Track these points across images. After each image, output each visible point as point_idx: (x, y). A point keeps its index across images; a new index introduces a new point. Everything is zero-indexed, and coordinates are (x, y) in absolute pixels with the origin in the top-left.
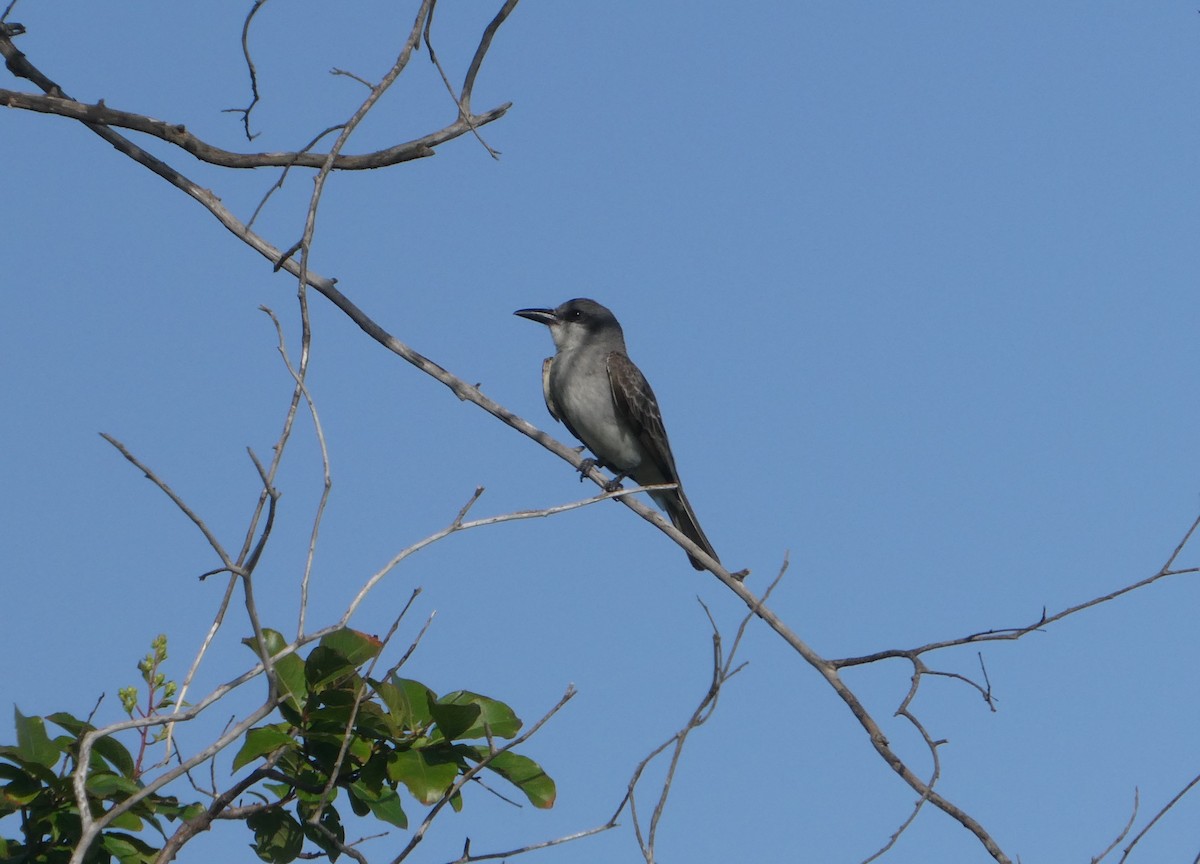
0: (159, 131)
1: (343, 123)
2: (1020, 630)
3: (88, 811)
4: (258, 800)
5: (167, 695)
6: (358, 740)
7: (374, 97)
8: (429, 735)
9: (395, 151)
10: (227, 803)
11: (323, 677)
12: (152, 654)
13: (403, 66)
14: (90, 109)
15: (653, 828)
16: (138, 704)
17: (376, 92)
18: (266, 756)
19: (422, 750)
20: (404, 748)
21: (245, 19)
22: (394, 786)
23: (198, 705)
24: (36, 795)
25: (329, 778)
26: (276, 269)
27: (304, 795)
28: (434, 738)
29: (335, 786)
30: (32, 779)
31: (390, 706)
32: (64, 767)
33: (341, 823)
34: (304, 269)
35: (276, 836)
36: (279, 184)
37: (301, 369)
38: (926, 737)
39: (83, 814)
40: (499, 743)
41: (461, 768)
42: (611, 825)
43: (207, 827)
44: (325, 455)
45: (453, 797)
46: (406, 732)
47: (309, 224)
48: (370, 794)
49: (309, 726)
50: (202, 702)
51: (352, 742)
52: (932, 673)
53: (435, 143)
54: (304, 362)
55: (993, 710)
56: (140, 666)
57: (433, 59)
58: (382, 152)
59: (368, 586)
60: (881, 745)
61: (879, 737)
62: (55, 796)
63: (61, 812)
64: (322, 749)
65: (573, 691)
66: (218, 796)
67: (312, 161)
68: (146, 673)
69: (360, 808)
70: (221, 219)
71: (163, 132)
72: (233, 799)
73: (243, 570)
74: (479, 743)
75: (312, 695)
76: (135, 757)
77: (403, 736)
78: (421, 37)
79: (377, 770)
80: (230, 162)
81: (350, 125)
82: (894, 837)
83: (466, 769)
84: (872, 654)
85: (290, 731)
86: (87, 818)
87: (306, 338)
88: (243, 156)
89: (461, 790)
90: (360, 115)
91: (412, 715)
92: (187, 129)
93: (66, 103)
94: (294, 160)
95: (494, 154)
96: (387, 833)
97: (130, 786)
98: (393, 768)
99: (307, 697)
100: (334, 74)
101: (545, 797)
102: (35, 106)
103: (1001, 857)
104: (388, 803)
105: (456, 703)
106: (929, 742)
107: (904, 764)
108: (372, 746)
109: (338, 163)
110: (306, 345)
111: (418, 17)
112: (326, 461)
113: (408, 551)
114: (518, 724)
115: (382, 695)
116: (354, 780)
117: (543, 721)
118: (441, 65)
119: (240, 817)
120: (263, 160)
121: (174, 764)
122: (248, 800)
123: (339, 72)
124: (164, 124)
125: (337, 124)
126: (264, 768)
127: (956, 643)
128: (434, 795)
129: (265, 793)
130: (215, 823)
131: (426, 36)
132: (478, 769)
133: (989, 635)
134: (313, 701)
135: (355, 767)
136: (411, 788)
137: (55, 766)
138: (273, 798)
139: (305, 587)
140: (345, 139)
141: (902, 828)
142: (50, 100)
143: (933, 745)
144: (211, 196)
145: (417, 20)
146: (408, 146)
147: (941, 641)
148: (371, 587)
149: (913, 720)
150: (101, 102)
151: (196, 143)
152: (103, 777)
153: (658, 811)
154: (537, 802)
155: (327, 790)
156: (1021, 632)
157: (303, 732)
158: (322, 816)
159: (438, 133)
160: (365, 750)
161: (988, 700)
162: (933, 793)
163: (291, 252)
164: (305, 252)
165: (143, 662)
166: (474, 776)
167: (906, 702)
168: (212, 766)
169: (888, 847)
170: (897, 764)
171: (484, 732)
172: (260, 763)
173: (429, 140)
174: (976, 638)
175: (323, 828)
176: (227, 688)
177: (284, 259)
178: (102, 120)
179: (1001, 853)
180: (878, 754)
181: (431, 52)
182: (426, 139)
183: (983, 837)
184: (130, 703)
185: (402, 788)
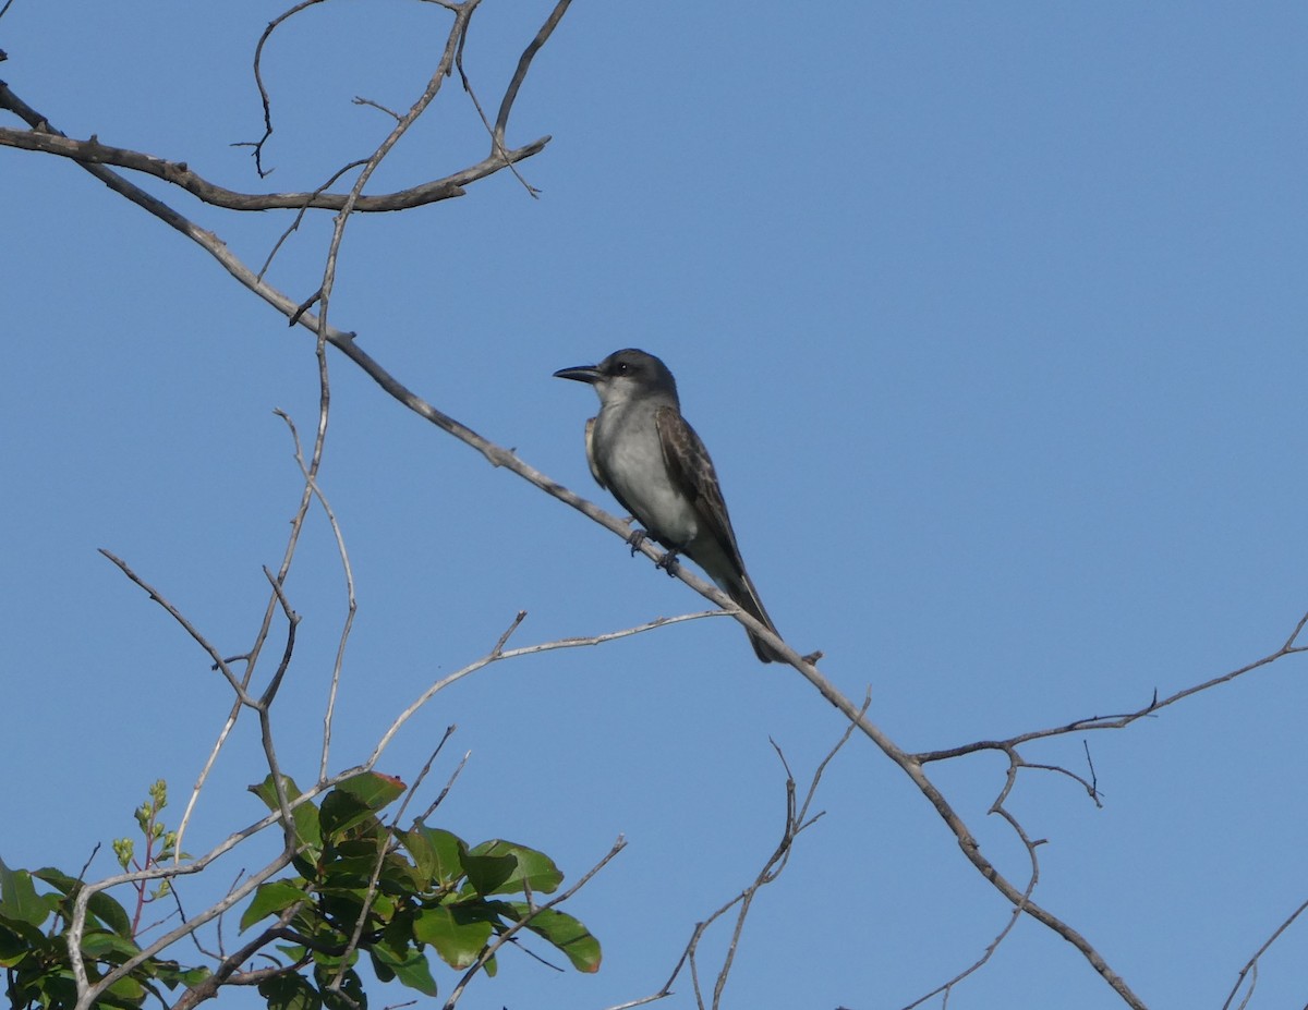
0: (158, 170)
1: (366, 157)
2: (1129, 716)
3: (84, 974)
4: (271, 963)
5: (167, 847)
6: (382, 896)
7: (401, 128)
8: (459, 890)
9: (421, 191)
10: (235, 967)
11: (340, 825)
12: (150, 802)
13: (434, 94)
14: (82, 145)
15: (716, 997)
16: (134, 857)
17: (403, 124)
18: (279, 914)
19: (452, 907)
20: (432, 905)
21: (257, 43)
22: (421, 948)
23: (207, 856)
24: (23, 956)
25: (350, 938)
26: (292, 324)
27: (321, 958)
28: (466, 893)
29: (356, 948)
30: (18, 939)
31: (417, 858)
32: (55, 926)
33: (363, 989)
34: (323, 324)
35: (292, 1004)
36: (296, 226)
37: (319, 435)
38: (1023, 837)
39: (78, 978)
40: (539, 899)
41: (496, 927)
42: (664, 993)
43: (213, 994)
44: (349, 575)
45: (486, 961)
46: (434, 887)
47: (329, 272)
48: (394, 957)
49: (324, 880)
50: (212, 852)
51: (375, 898)
52: (1030, 766)
53: (466, 182)
54: (322, 427)
55: (1099, 805)
56: (137, 815)
57: (466, 87)
58: (406, 192)
59: (398, 723)
60: (970, 848)
61: (968, 839)
62: (44, 958)
63: (51, 976)
64: (341, 908)
65: (623, 843)
66: (226, 958)
67: (328, 202)
68: (143, 822)
69: (385, 973)
70: (226, 266)
71: (163, 171)
72: (242, 962)
73: (260, 703)
74: (516, 898)
75: (328, 844)
76: (131, 916)
77: (431, 891)
78: (453, 63)
79: (402, 929)
80: (238, 204)
81: (373, 160)
82: (990, 949)
83: (502, 930)
84: (961, 746)
85: (306, 886)
86: (82, 982)
87: (325, 400)
88: (253, 198)
89: (496, 953)
90: (385, 149)
91: (440, 868)
92: (189, 168)
93: (55, 139)
94: (311, 201)
95: (533, 192)
96: (414, 1002)
97: (127, 948)
98: (419, 926)
99: (322, 848)
100: (357, 103)
101: (590, 960)
102: (22, 143)
103: (1107, 973)
104: (415, 966)
105: (490, 854)
106: (1027, 842)
107: (997, 870)
108: (396, 902)
109: (361, 205)
110: (325, 408)
111: (450, 40)
112: (351, 582)
113: (442, 683)
114: (559, 877)
115: (408, 846)
116: (377, 940)
117: (589, 876)
118: (474, 94)
119: (251, 983)
120: (274, 201)
121: (176, 923)
122: (258, 964)
123: (363, 102)
124: (164, 162)
125: (360, 159)
126: (275, 928)
127: (1056, 732)
128: (466, 958)
129: (278, 956)
130: (222, 989)
131: (459, 61)
132: (517, 929)
133: (1094, 723)
134: (328, 853)
135: (377, 926)
136: (441, 950)
137: (44, 924)
138: (288, 962)
139: (328, 723)
140: (368, 176)
141: (999, 939)
142: (38, 136)
143: (1031, 846)
144: (215, 240)
145: (448, 44)
146: (436, 185)
147: (1038, 730)
148: (402, 723)
149: (1008, 818)
150: (94, 138)
151: (200, 183)
152: (98, 937)
153: (722, 978)
154: (581, 965)
155: (347, 952)
156: (1130, 718)
157: (319, 887)
158: (342, 983)
159: (469, 170)
160: (389, 905)
161: (1093, 795)
162: (1029, 901)
163: (309, 304)
164: (325, 303)
165: (141, 810)
166: (512, 937)
167: (1001, 798)
168: (219, 926)
169: (983, 961)
170: (988, 869)
171: (522, 886)
172: (272, 921)
173: (458, 178)
174: (1078, 726)
175: (345, 995)
176: (240, 836)
177: (301, 311)
178: (95, 158)
179: (1108, 968)
180: (966, 857)
181: (464, 80)
182: (455, 178)
183: (1086, 951)
184: (126, 855)
185: (429, 950)
